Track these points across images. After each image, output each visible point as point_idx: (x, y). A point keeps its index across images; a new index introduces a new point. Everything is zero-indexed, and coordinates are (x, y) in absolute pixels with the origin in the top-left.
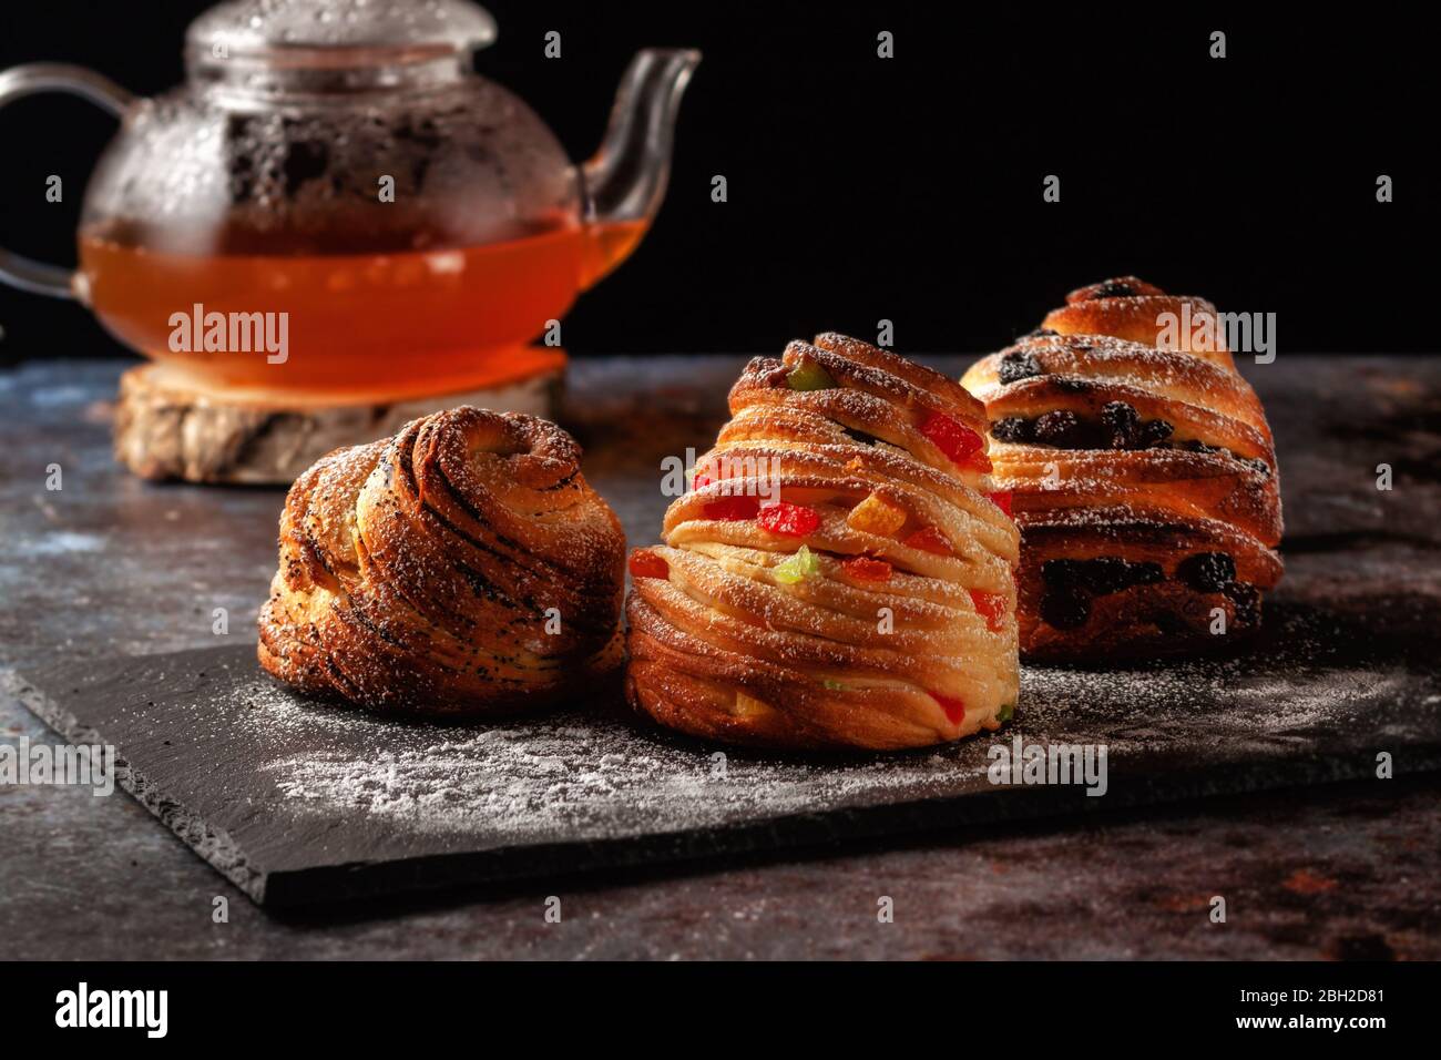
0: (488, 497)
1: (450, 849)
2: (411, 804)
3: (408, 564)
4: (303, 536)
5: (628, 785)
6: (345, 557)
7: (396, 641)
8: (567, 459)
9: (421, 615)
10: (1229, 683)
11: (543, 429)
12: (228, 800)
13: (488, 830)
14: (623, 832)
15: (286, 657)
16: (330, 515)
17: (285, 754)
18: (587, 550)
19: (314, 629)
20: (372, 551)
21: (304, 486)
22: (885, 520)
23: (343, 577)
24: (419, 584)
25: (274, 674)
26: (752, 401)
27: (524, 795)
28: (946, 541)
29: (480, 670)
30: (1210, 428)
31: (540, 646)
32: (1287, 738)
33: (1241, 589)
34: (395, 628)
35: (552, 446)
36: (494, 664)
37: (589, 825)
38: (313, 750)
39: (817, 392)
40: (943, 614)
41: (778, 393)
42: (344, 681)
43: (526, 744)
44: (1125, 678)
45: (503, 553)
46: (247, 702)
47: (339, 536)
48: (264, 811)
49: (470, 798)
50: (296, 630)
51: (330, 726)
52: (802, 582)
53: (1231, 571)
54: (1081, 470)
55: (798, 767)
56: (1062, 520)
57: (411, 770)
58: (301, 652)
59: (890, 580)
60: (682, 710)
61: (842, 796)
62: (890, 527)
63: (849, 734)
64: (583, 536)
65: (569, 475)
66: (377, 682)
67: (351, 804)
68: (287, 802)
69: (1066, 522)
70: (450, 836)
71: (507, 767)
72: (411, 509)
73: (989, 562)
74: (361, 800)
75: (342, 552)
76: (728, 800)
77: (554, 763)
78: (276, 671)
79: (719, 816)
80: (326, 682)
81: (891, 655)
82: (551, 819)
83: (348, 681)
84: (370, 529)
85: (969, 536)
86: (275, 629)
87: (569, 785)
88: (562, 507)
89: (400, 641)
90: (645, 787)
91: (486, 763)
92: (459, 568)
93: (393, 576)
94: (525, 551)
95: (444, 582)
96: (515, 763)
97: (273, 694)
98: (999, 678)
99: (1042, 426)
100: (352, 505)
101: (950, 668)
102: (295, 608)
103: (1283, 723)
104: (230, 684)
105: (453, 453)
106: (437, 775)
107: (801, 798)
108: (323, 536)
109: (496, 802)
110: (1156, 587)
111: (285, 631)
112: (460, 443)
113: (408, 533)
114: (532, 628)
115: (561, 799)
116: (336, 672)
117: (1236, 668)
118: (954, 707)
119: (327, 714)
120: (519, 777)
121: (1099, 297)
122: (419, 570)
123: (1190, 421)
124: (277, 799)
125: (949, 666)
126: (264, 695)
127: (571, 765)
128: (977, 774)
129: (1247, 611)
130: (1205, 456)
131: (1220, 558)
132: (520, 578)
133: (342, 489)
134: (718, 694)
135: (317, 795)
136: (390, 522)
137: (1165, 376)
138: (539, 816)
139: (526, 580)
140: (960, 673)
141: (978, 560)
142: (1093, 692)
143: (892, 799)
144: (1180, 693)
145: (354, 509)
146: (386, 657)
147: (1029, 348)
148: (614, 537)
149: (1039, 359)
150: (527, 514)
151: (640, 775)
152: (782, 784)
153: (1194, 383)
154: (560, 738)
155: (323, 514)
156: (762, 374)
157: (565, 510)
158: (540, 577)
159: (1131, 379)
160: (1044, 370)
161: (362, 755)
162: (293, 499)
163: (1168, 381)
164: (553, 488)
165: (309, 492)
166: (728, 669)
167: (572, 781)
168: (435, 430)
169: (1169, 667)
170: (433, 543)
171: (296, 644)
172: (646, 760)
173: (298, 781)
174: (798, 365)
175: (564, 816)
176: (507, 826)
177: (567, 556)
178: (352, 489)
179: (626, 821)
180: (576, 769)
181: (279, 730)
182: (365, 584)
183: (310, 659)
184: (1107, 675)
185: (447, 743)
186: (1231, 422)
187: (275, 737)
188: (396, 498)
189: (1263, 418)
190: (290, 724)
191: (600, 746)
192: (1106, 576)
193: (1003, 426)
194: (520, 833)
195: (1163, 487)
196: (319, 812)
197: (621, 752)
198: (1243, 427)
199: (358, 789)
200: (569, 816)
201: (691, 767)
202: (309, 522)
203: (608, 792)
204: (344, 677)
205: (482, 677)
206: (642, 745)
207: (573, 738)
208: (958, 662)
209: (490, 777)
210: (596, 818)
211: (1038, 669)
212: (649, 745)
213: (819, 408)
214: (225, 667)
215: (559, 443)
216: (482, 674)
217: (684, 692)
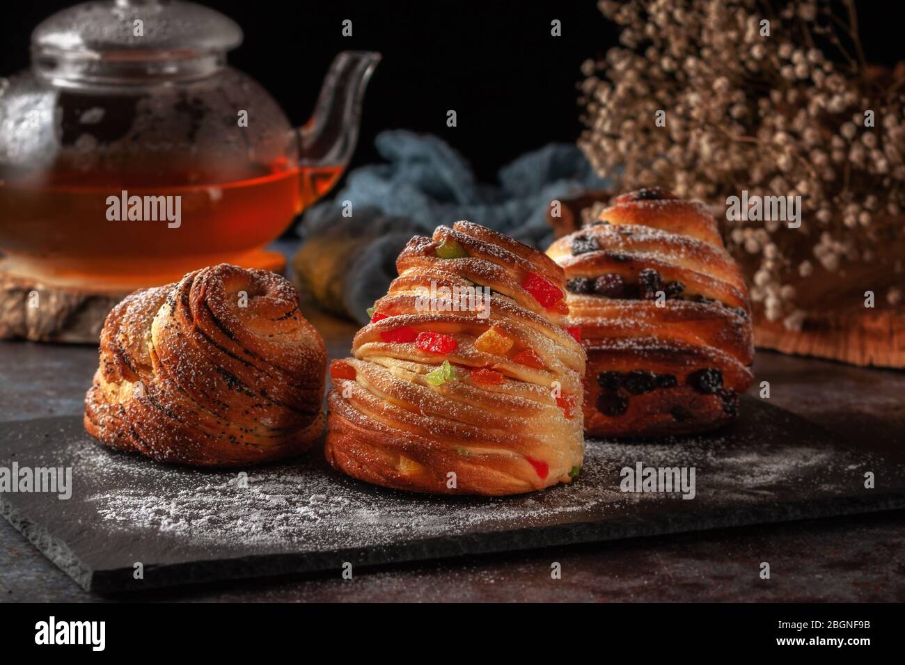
0: (238, 324)
1: (213, 557)
2: (186, 526)
3: (185, 367)
4: (116, 346)
5: (329, 516)
6: (143, 362)
7: (176, 417)
8: (291, 300)
9: (193, 400)
10: (719, 454)
11: (274, 280)
12: (65, 521)
13: (237, 544)
14: (326, 547)
15: (103, 426)
16: (134, 334)
17: (103, 491)
18: (303, 360)
19: (122, 408)
20: (161, 358)
21: (116, 314)
22: (499, 345)
23: (142, 374)
24: (192, 380)
25: (94, 437)
26: (412, 265)
27: (260, 521)
28: (539, 359)
29: (231, 437)
30: (708, 287)
31: (270, 422)
32: (758, 492)
33: (726, 393)
34: (176, 409)
35: (281, 291)
36: (240, 433)
37: (304, 542)
38: (121, 488)
39: (455, 260)
40: (536, 407)
41: (429, 260)
42: (141, 443)
43: (261, 487)
44: (650, 449)
45: (248, 360)
46: (76, 454)
47: (140, 347)
48: (90, 529)
49: (225, 523)
50: (110, 408)
51: (131, 472)
52: (444, 384)
53: (720, 380)
54: (625, 314)
55: (440, 505)
56: (612, 345)
57: (185, 503)
58: (113, 423)
59: (502, 384)
60: (364, 467)
61: (469, 525)
62: (503, 350)
63: (473, 484)
64: (300, 350)
65: (292, 310)
66: (163, 443)
67: (147, 525)
68: (105, 523)
69: (614, 347)
70: (212, 547)
71: (249, 502)
72: (188, 332)
73: (566, 373)
74: (153, 523)
75: (142, 358)
76: (395, 526)
77: (279, 500)
78: (96, 435)
79: (389, 537)
80: (129, 443)
81: (501, 432)
82: (279, 537)
83: (144, 443)
84: (160, 343)
85: (554, 356)
86: (96, 407)
87: (290, 514)
88: (287, 331)
89: (179, 417)
90: (339, 517)
91: (235, 499)
92: (219, 370)
93: (175, 375)
94: (262, 360)
95: (209, 379)
96: (254, 499)
97: (94, 449)
98: (572, 449)
99: (600, 284)
100: (148, 327)
101: (540, 442)
102: (109, 394)
103: (755, 481)
104: (65, 442)
105: (216, 295)
106: (203, 506)
107: (442, 526)
108: (129, 347)
109: (242, 525)
110: (672, 390)
111: (102, 409)
112: (221, 288)
113: (186, 346)
114: (265, 410)
115: (285, 524)
116: (136, 436)
117: (723, 444)
118: (542, 468)
119: (129, 464)
120: (257, 508)
121: (637, 200)
122: (193, 371)
123: (696, 282)
124: (98, 521)
125: (539, 441)
126: (88, 450)
127: (291, 501)
128: (557, 513)
129: (731, 407)
130: (705, 305)
131: (713, 372)
132: (259, 377)
133: (142, 316)
134: (388, 457)
135: (124, 518)
136: (174, 339)
137: (679, 252)
138: (271, 535)
139: (262, 379)
140: (547, 445)
141: (560, 372)
142: (630, 458)
143: (501, 528)
144: (687, 460)
145: (150, 329)
146: (170, 427)
147: (591, 232)
148: (320, 351)
149: (598, 239)
150: (264, 336)
151: (336, 509)
152: (430, 516)
153: (699, 258)
154: (283, 482)
155: (129, 332)
156: (420, 247)
157: (288, 333)
158: (272, 377)
159: (658, 254)
160: (601, 247)
161: (153, 492)
162: (109, 322)
163: (682, 256)
164: (281, 319)
165: (120, 318)
166: (395, 441)
167: (291, 512)
168: (205, 279)
169: (679, 442)
170: (202, 353)
171: (109, 417)
172: (340, 499)
173: (112, 509)
174: (443, 242)
175: (288, 536)
176: (250, 542)
177: (289, 364)
178: (149, 317)
179: (328, 540)
180: (294, 504)
181: (98, 474)
182: (156, 379)
183: (119, 428)
184: (639, 447)
185: (209, 485)
186: (722, 283)
187: (96, 479)
188: (178, 324)
189: (742, 281)
190: (105, 470)
191: (310, 489)
192: (640, 382)
193: (574, 283)
194: (259, 547)
195: (678, 325)
196: (126, 530)
197: (323, 493)
198: (729, 287)
199: (152, 515)
200: (291, 535)
201: (370, 504)
202: (120, 337)
203: (316, 520)
204: (141, 440)
205: (232, 442)
206: (337, 489)
207: (291, 483)
208: (545, 438)
209: (237, 508)
210: (308, 537)
211: (594, 442)
212: (341, 489)
213: (457, 271)
214: (62, 430)
215: (285, 289)
216: (232, 440)
217: (365, 455)
